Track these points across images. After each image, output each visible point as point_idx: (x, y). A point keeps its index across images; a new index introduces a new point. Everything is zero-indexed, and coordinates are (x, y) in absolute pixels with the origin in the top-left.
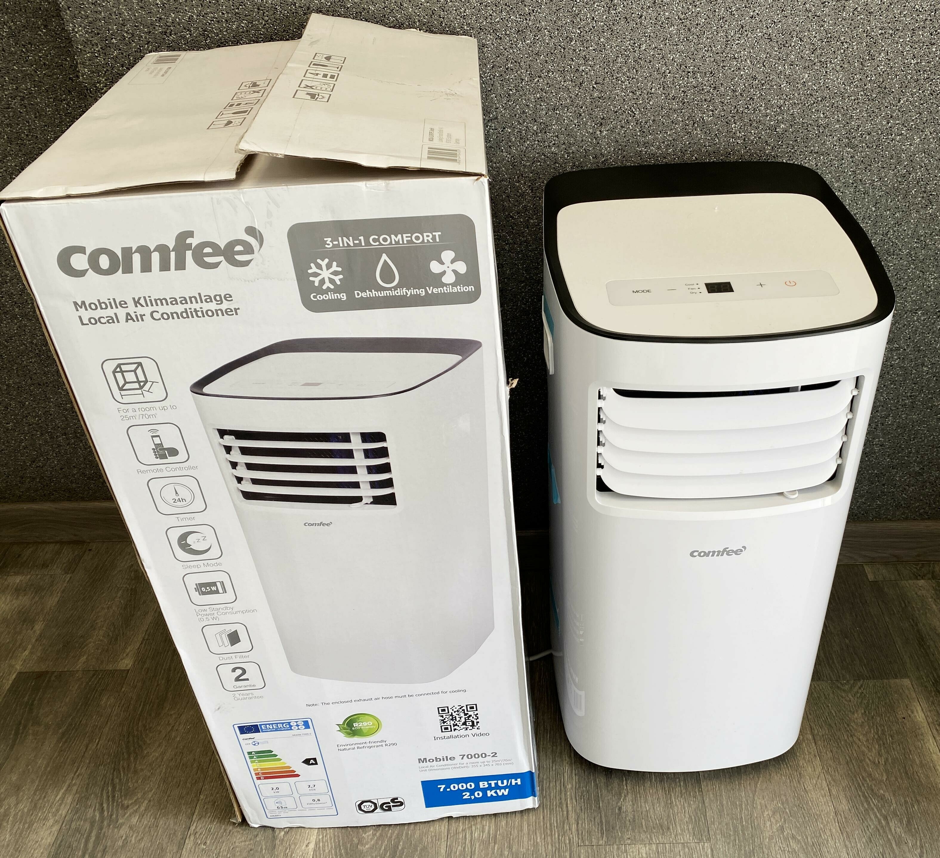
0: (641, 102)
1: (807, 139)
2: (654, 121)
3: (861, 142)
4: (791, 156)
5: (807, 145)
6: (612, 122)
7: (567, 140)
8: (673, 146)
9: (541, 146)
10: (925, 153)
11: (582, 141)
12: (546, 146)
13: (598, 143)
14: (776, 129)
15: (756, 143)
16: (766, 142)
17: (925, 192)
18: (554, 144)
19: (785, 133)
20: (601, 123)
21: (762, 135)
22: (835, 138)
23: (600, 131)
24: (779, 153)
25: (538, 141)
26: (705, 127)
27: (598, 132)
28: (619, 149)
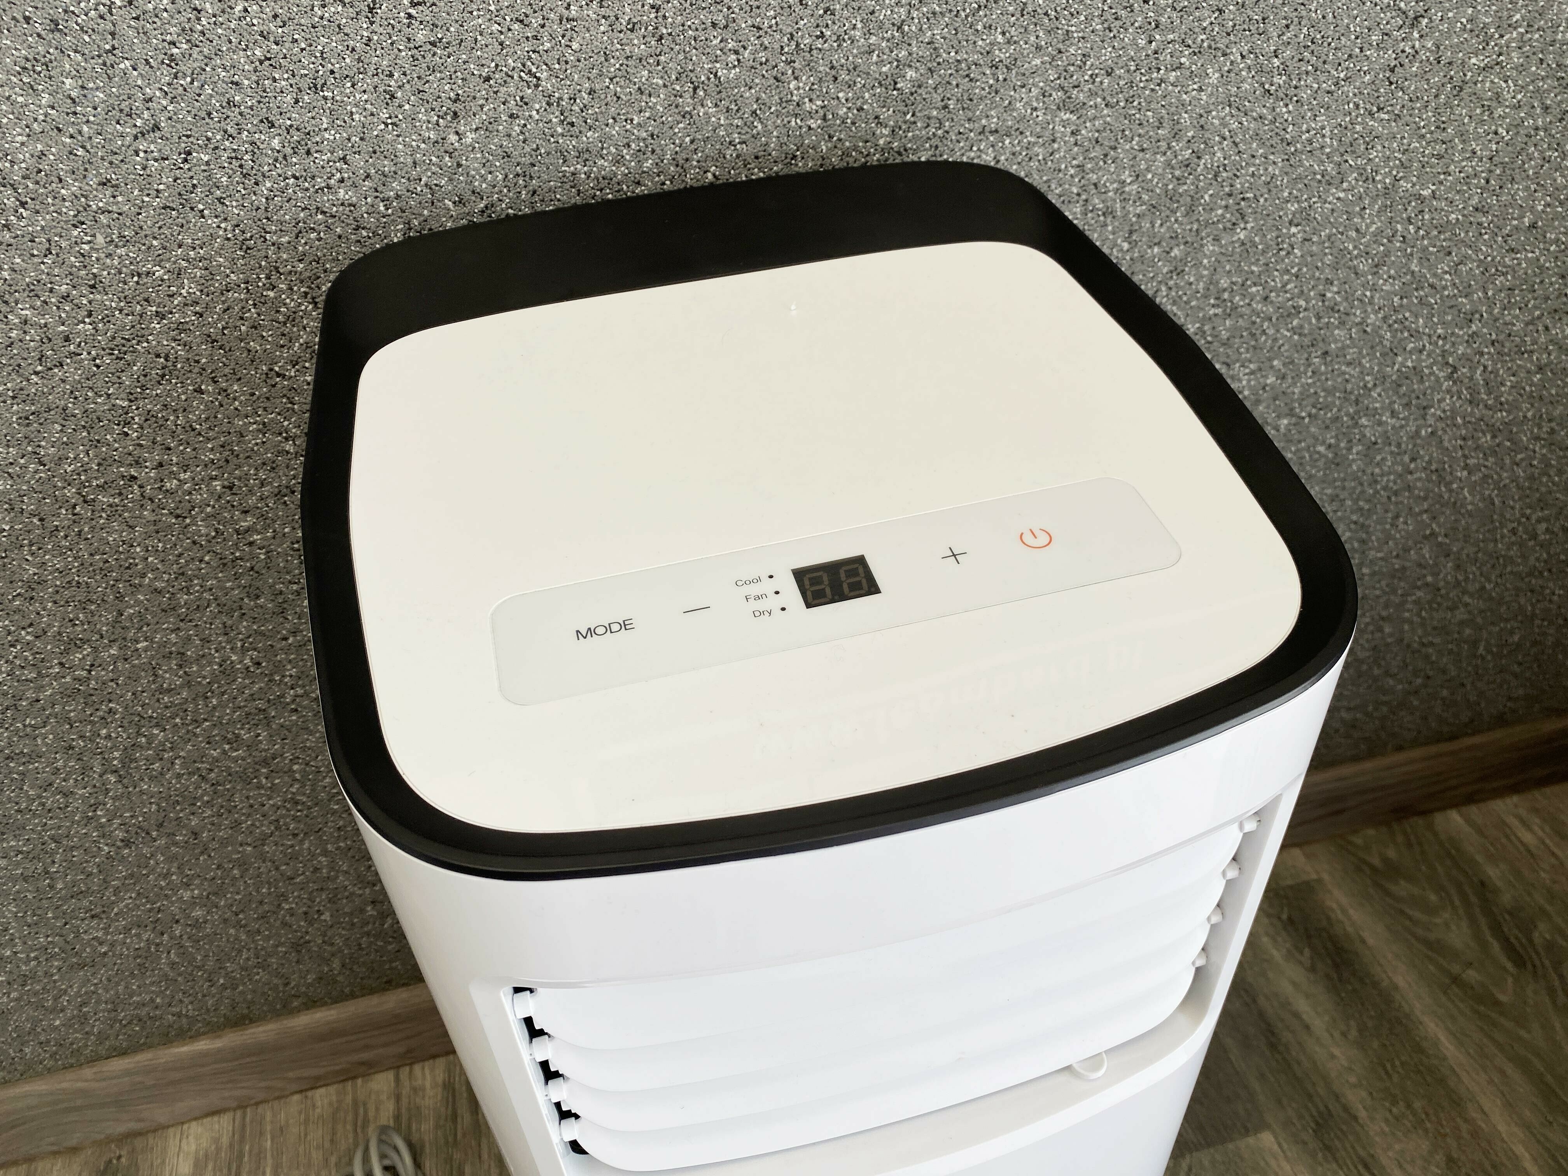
0: (547, 45)
1: (971, 100)
2: (591, 92)
3: (1092, 94)
4: (937, 147)
5: (970, 114)
6: (482, 106)
7: (373, 165)
8: (653, 151)
9: (307, 189)
10: (1230, 106)
11: (415, 163)
12: (322, 189)
13: (459, 165)
14: (896, 83)
15: (853, 123)
16: (877, 117)
17: (1230, 195)
18: (342, 181)
19: (919, 91)
20: (455, 113)
21: (866, 102)
22: (1035, 92)
23: (457, 133)
24: (910, 141)
25: (296, 178)
26: (723, 95)
27: (453, 138)
28: (518, 175)
